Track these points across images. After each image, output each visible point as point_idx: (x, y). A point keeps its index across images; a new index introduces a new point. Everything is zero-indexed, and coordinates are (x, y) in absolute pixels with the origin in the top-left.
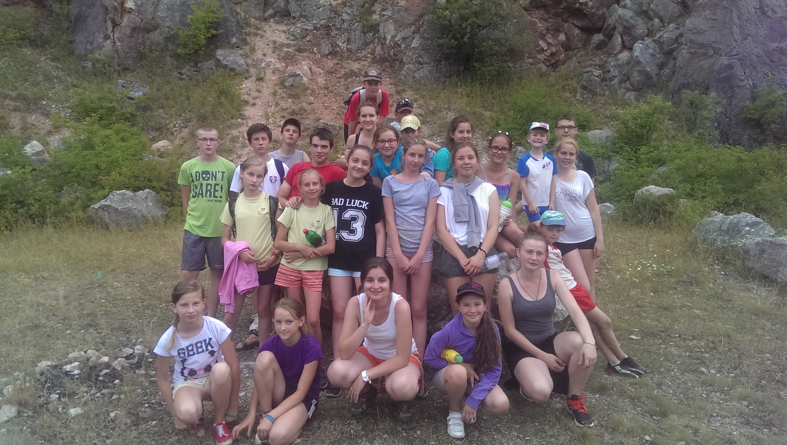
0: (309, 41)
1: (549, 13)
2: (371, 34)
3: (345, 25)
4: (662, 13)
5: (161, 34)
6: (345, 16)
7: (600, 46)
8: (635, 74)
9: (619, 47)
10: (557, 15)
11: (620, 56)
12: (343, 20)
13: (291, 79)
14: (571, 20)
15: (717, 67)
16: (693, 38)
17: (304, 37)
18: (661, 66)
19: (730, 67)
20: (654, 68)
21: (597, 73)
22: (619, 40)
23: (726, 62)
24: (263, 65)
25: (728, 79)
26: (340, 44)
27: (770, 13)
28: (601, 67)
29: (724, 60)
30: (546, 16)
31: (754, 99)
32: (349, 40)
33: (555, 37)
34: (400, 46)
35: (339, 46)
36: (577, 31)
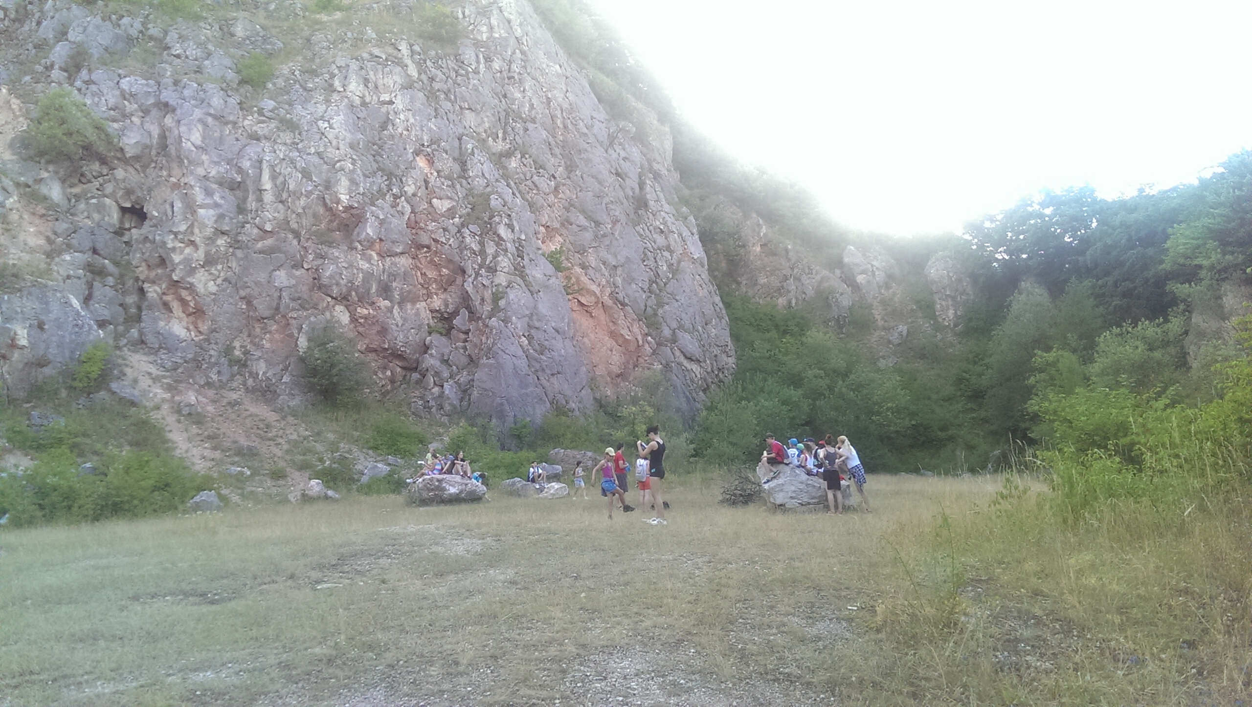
0: (182, 373)
1: (378, 355)
2: (237, 368)
3: (213, 360)
4: (457, 363)
5: (54, 369)
6: (212, 352)
7: (419, 382)
8: (447, 405)
9: (432, 385)
10: (384, 357)
11: (433, 390)
12: (211, 356)
13: (187, 408)
14: (394, 361)
15: (495, 404)
16: (480, 384)
17: (175, 370)
18: (462, 400)
19: (502, 404)
20: (458, 401)
21: (420, 403)
22: (432, 379)
23: (500, 402)
24: (151, 395)
25: (502, 411)
26: (213, 376)
27: (519, 372)
28: (422, 398)
29: (498, 400)
30: (376, 358)
31: (515, 423)
32: (219, 372)
33: (384, 373)
34: (271, 380)
35: (212, 378)
36: (399, 369)
